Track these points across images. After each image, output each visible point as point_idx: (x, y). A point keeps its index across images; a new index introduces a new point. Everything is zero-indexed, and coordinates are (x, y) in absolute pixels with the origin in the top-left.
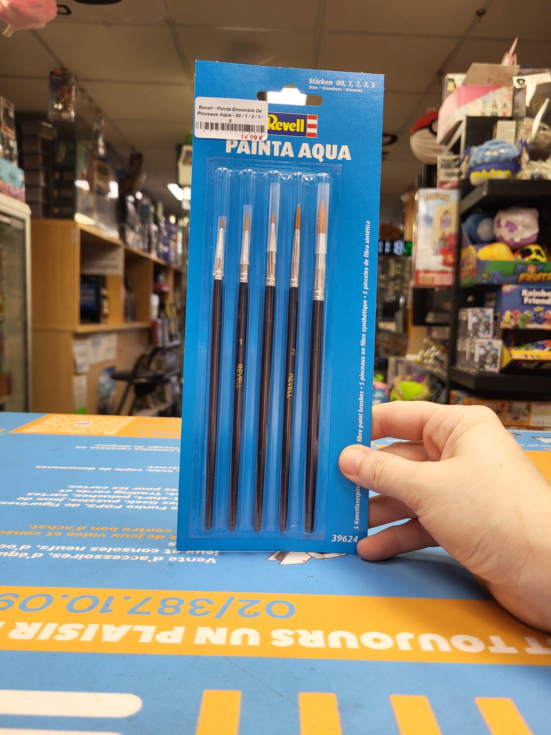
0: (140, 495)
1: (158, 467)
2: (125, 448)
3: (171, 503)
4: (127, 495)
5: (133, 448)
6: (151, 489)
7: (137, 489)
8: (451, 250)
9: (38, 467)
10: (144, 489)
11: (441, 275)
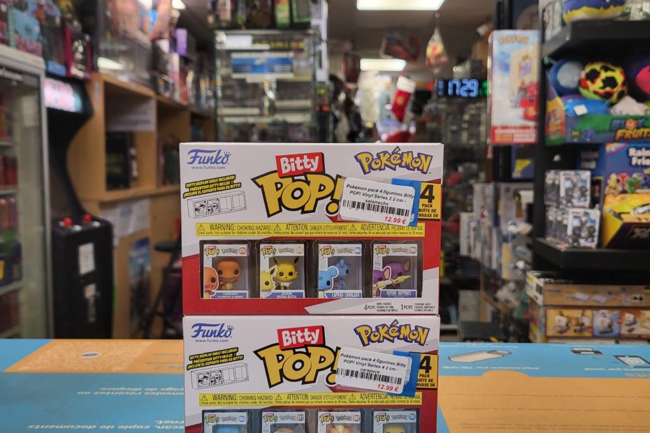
1: (169, 422)
2: (134, 393)
5: (143, 391)
8: (532, 101)
9: (31, 427)
11: (521, 131)
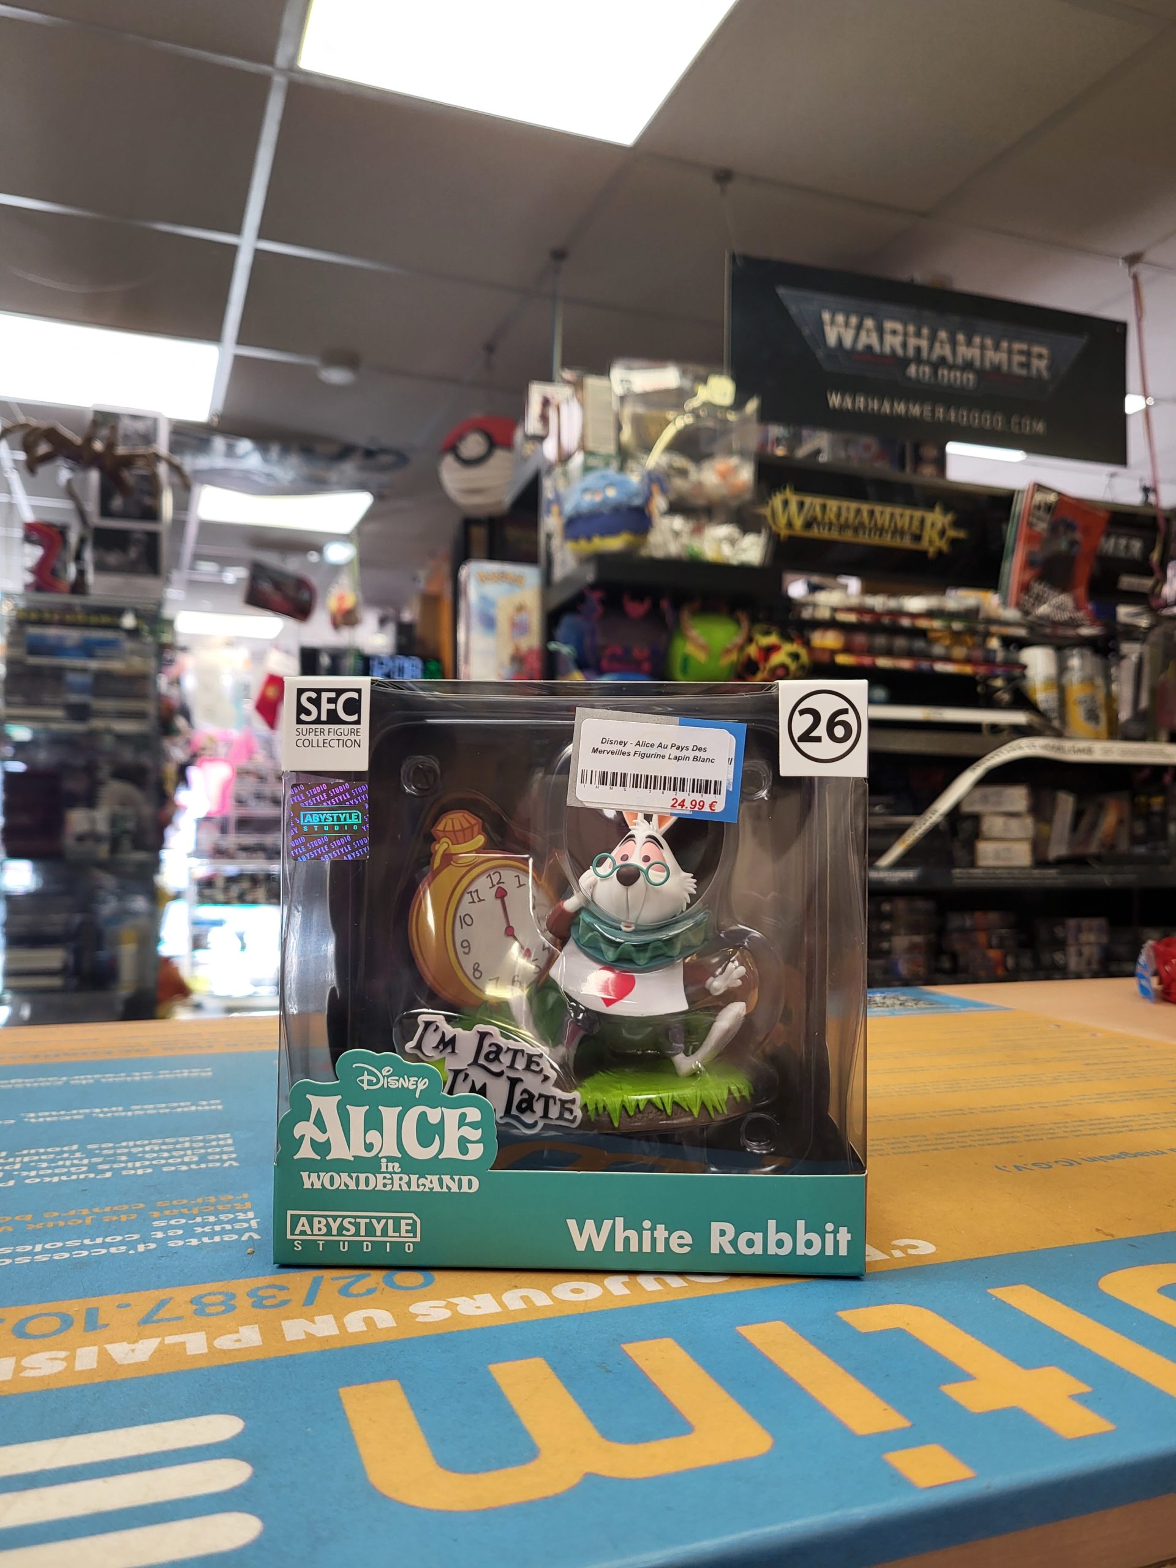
0: (40, 1161)
1: (47, 1113)
3: (115, 1166)
4: (14, 1163)
6: (58, 1149)
7: (25, 1152)
10: (42, 1150)
